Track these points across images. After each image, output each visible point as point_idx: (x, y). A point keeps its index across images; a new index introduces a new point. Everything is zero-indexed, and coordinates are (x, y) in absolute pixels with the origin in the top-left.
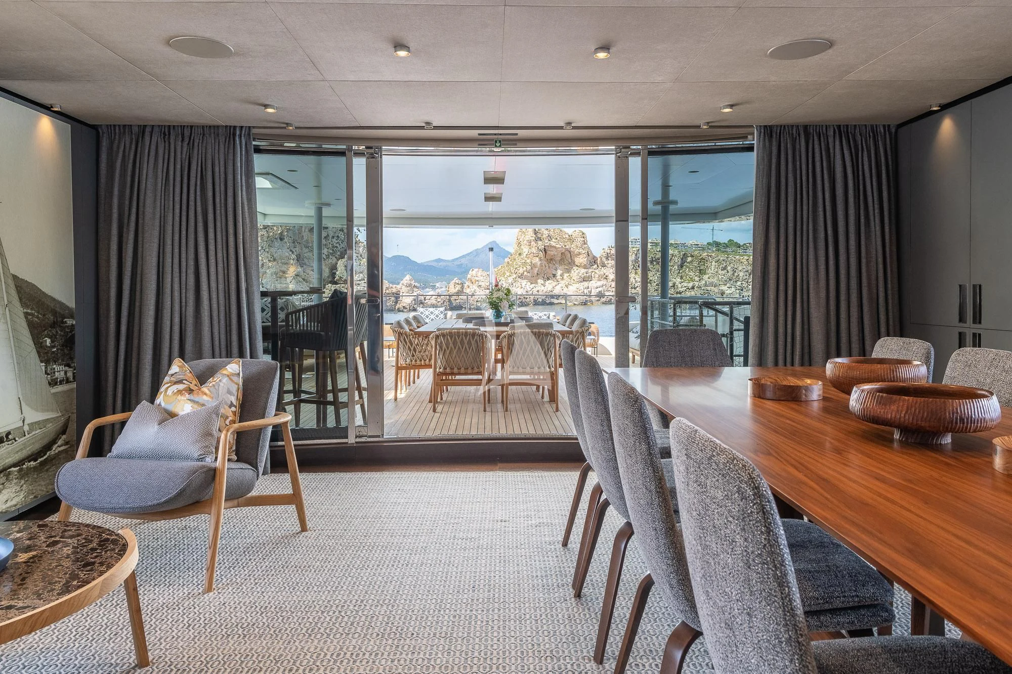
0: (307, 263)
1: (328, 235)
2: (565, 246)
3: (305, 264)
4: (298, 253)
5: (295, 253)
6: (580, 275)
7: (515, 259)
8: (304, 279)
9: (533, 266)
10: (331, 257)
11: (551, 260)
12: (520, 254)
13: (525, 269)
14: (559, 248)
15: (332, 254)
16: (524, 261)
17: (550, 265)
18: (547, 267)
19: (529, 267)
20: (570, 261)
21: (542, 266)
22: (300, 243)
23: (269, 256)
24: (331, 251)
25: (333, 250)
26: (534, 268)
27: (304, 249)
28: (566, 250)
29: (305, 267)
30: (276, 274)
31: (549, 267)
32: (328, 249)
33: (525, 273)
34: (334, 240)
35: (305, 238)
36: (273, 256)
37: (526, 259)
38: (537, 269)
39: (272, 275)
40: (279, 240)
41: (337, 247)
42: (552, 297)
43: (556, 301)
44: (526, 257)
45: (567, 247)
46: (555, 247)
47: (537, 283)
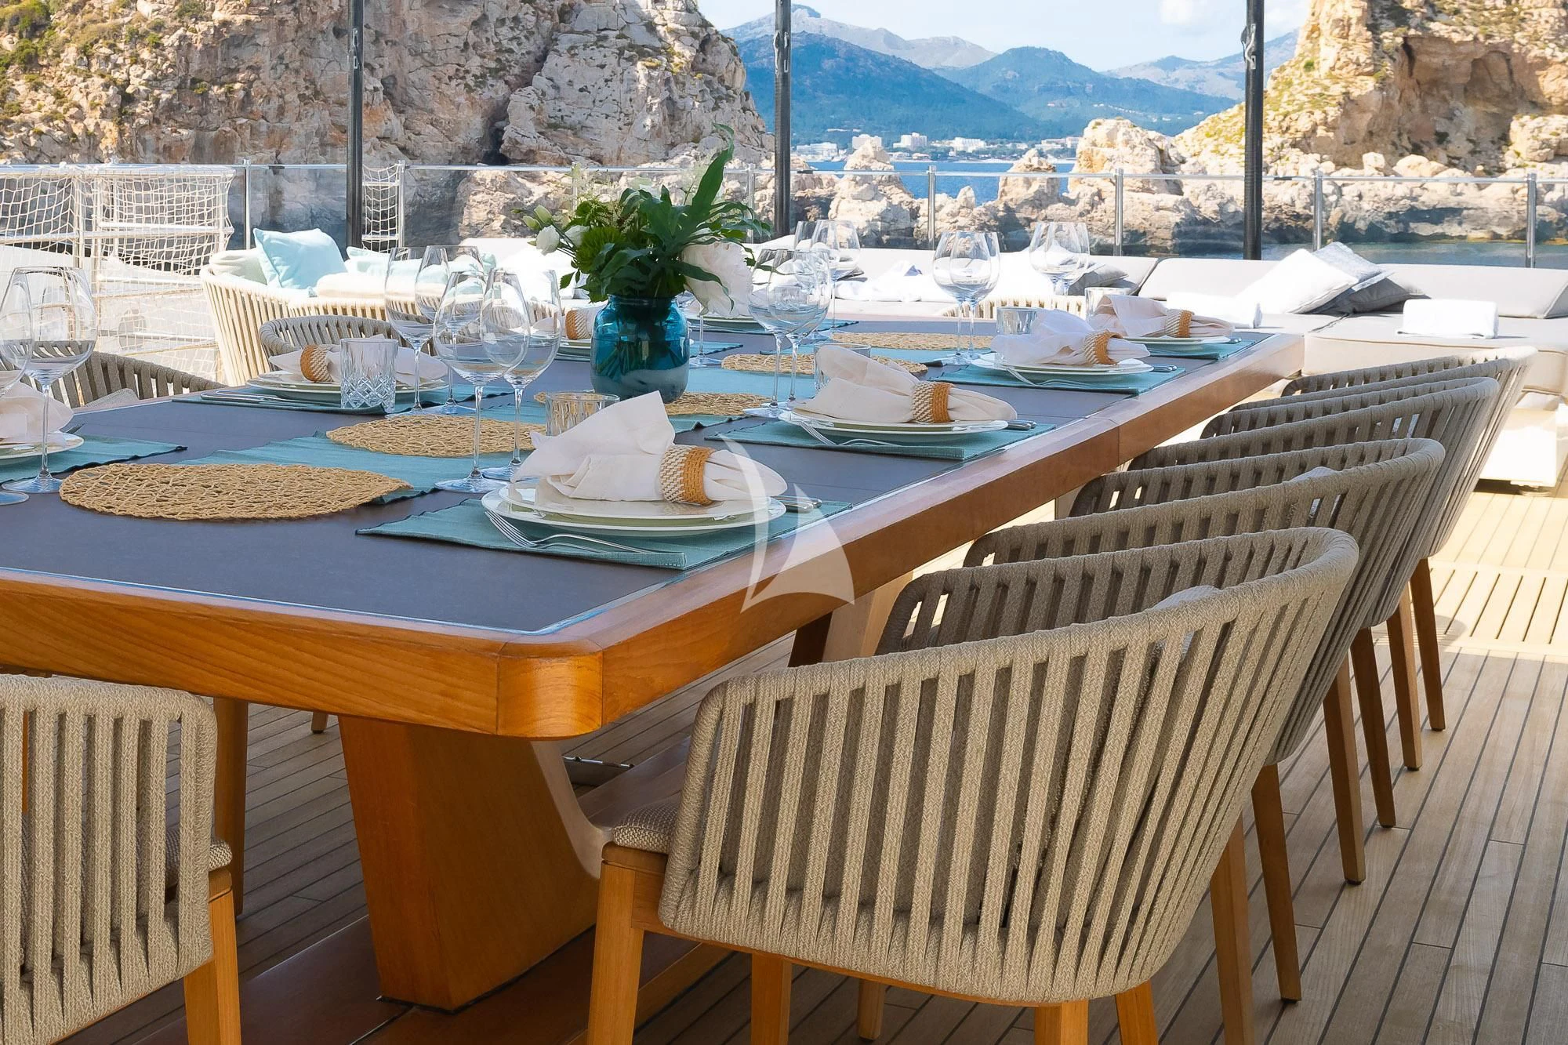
0: (417, 102)
1: (484, 17)
2: (1489, 37)
3: (411, 104)
4: (388, 70)
5: (380, 73)
6: (1544, 136)
7: (1290, 84)
8: (403, 149)
9: (1349, 104)
10: (490, 81)
11: (1432, 85)
12: (1309, 66)
13: (1318, 116)
14: (1461, 43)
15: (494, 72)
16: (1318, 90)
17: (1429, 102)
18: (1417, 109)
19: (1333, 112)
20: (1507, 86)
21: (1387, 104)
22: (394, 43)
23: (301, 82)
24: (493, 65)
25: (498, 60)
26: (1356, 115)
27: (408, 59)
28: (1494, 50)
29: (410, 111)
30: (321, 134)
31: (1424, 109)
32: (483, 57)
33: (1321, 131)
34: (504, 31)
35: (411, 28)
36: (313, 82)
37: (1327, 82)
38: (1369, 116)
39: (308, 136)
40: (332, 36)
41: (510, 51)
42: (1415, 214)
43: (1425, 229)
44: (1330, 76)
45: (1497, 40)
46: (1448, 41)
47: (1359, 165)
